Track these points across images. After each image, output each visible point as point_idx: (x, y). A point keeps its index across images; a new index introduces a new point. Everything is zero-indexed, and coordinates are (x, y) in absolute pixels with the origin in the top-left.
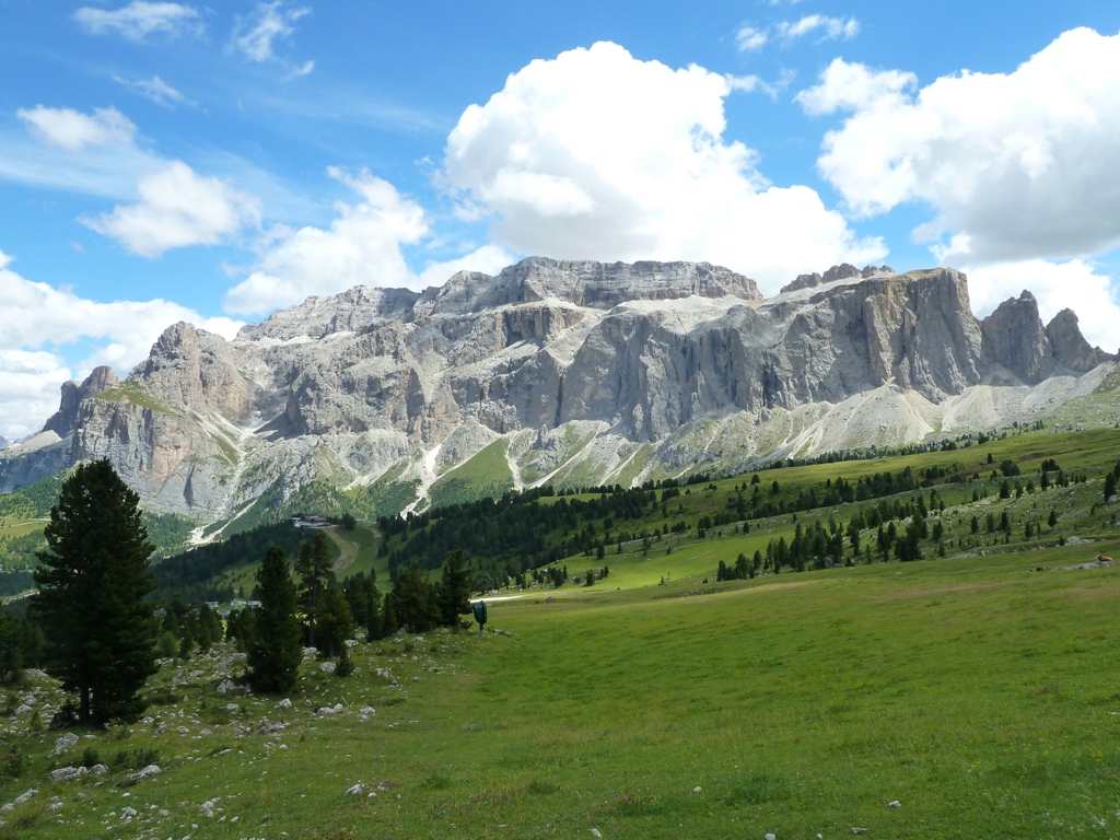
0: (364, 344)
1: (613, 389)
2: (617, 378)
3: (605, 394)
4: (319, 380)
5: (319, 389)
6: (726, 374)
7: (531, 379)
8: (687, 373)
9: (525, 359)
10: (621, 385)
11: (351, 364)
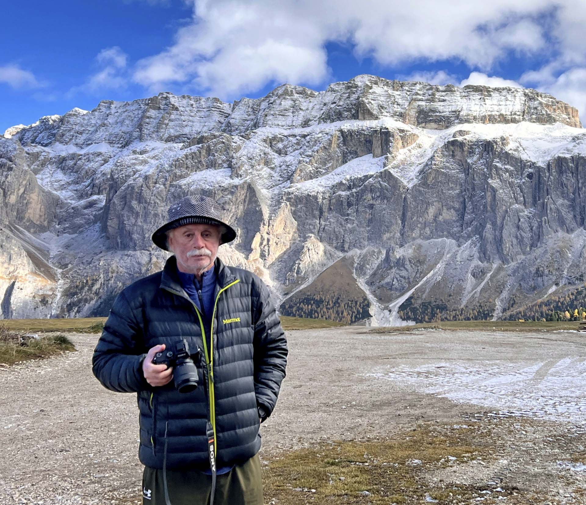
0: (193, 156)
1: (456, 210)
2: (462, 199)
3: (448, 215)
4: (146, 193)
5: (146, 202)
6: (574, 200)
7: (373, 198)
8: (534, 198)
9: (367, 177)
10: (465, 207)
11: (181, 177)
